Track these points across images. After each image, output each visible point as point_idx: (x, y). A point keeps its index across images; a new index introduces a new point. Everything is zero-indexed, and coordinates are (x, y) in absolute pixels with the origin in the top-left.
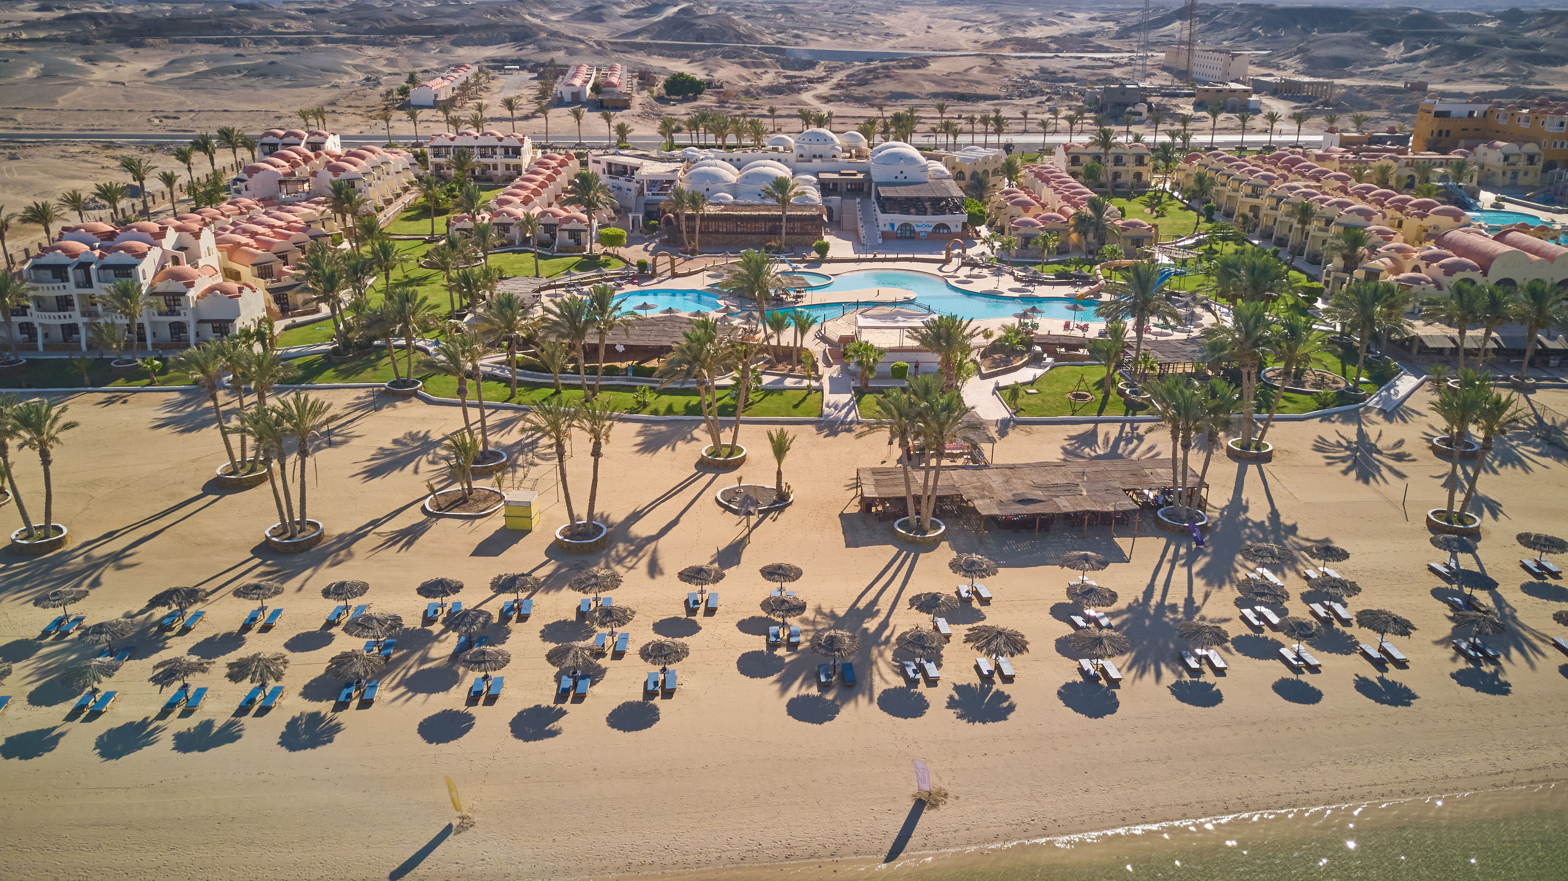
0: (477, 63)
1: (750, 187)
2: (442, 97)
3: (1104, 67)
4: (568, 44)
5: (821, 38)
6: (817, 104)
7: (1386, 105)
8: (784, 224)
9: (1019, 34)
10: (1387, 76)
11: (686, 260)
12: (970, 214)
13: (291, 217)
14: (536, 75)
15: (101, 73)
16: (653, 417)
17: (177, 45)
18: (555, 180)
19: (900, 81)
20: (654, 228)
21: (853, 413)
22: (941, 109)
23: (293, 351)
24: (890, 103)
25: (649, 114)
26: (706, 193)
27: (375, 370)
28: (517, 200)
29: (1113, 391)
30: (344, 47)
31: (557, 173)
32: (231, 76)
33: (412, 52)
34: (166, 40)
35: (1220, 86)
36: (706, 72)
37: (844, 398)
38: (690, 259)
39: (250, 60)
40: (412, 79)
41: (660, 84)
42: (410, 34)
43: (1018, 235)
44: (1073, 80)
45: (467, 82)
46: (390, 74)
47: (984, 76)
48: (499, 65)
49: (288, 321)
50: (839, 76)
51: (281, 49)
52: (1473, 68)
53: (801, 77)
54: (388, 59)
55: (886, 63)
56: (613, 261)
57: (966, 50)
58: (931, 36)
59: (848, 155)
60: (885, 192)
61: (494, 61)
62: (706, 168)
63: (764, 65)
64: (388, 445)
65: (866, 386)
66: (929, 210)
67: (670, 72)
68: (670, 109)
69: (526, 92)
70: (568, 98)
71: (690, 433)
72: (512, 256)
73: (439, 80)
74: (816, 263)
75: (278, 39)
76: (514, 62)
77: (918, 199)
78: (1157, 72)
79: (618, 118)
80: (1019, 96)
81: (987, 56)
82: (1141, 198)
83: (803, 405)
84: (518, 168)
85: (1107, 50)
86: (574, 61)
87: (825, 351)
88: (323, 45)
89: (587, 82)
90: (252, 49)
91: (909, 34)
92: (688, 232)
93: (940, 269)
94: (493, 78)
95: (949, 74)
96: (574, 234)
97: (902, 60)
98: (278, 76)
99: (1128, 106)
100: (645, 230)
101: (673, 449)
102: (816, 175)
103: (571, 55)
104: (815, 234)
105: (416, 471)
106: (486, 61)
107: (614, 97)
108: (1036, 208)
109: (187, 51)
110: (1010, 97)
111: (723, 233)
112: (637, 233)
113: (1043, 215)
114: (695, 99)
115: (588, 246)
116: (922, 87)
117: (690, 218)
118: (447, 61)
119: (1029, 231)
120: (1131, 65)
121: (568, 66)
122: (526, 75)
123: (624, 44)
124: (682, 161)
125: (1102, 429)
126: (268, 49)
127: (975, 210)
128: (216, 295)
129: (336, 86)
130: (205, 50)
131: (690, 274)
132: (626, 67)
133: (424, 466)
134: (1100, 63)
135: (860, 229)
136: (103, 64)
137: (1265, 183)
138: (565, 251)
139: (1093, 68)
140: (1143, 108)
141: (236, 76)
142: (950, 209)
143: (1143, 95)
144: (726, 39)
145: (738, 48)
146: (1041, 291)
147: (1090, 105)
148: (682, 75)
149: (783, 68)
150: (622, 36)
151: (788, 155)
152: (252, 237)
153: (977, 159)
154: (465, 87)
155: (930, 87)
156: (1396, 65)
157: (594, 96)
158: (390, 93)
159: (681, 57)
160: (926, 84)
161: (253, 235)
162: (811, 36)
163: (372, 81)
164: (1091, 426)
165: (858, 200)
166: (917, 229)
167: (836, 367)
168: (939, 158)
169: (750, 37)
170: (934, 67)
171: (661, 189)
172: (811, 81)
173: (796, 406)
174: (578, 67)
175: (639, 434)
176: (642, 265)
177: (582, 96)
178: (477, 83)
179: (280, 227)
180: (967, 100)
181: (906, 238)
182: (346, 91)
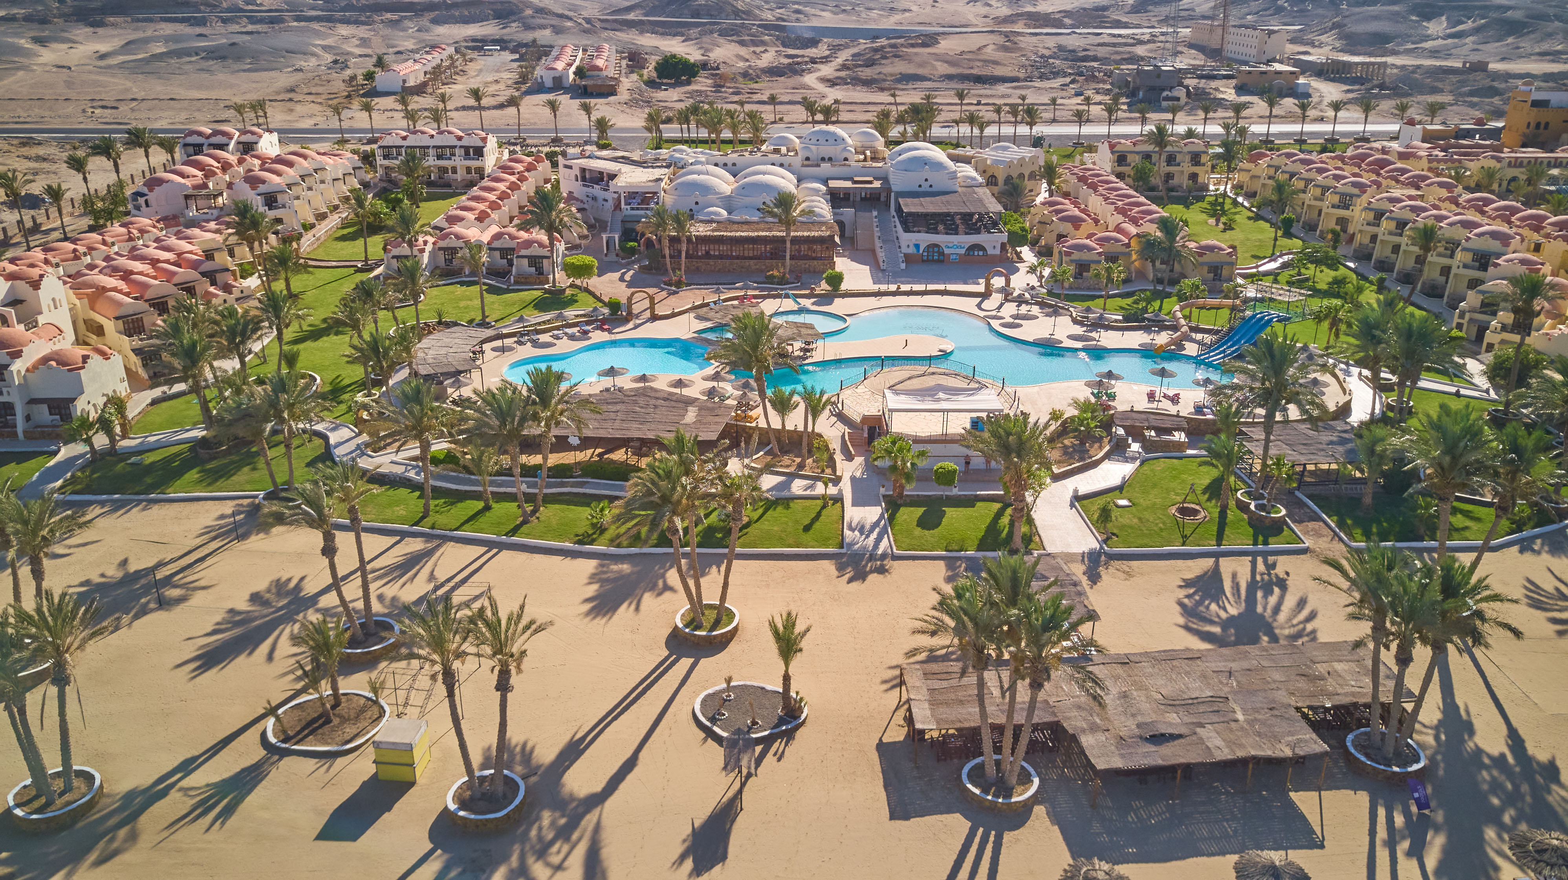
0: (456, 42)
1: (748, 200)
2: (411, 83)
3: (1126, 45)
4: (555, 21)
5: (823, 14)
6: (821, 88)
7: (1449, 88)
8: (788, 245)
9: (1029, 9)
10: (1434, 53)
11: (670, 294)
12: (1009, 232)
13: (184, 245)
14: (517, 56)
15: (48, 55)
16: (613, 550)
17: (140, 24)
18: (519, 188)
19: (910, 61)
20: (633, 251)
21: (885, 540)
22: (961, 96)
23: (152, 439)
24: (900, 86)
25: (637, 100)
26: (694, 207)
27: (254, 469)
28: (470, 216)
29: (1232, 503)
30: (316, 26)
31: (522, 179)
32: (188, 59)
33: (388, 31)
34: (129, 19)
35: (1263, 68)
36: (702, 51)
37: (872, 514)
38: (675, 293)
39: (213, 40)
40: (380, 63)
41: (652, 66)
42: (388, 11)
43: (1072, 261)
44: (1095, 59)
45: (439, 66)
46: (360, 56)
47: (1000, 55)
48: (479, 45)
49: (157, 392)
50: (844, 56)
51: (250, 28)
52: (1526, 44)
53: (803, 56)
54: (361, 39)
55: (893, 41)
56: (582, 296)
57: (977, 25)
58: (938, 10)
59: (862, 157)
60: (910, 206)
61: (474, 40)
62: (695, 176)
63: (763, 43)
64: (243, 605)
65: (901, 495)
66: (961, 228)
67: (663, 52)
68: (661, 95)
69: (506, 75)
70: (549, 83)
71: (663, 576)
72: (459, 290)
73: (410, 63)
74: (827, 299)
75: (248, 17)
76: (495, 42)
77: (948, 214)
78: (1185, 49)
79: (602, 108)
80: (1040, 77)
81: (1000, 33)
82: (1200, 204)
83: (817, 525)
84: (480, 171)
85: (1126, 26)
86: (560, 41)
87: (843, 436)
88: (295, 24)
89: (570, 65)
90: (219, 27)
91: (914, 8)
92: (671, 257)
93: (979, 306)
94: (471, 60)
95: (962, 53)
96: (535, 261)
97: (910, 38)
98: (238, 58)
99: (1164, 90)
100: (622, 254)
101: (637, 609)
102: (825, 182)
103: (557, 33)
104: (825, 258)
105: (270, 657)
106: (466, 41)
107: (599, 82)
108: (1088, 226)
109: (149, 31)
110: (1029, 79)
111: (715, 257)
112: (612, 257)
113: (1100, 235)
114: (689, 83)
115: (551, 276)
116: (934, 68)
117: (674, 240)
118: (424, 40)
119: (1085, 256)
120: (1154, 42)
121: (552, 47)
122: (507, 56)
123: (615, 21)
124: (668, 167)
125: (1227, 566)
126: (235, 28)
127: (1016, 228)
128: (50, 368)
129: (300, 70)
130: (168, 29)
131: (674, 315)
132: (614, 47)
133: (285, 647)
134: (1120, 40)
135: (878, 250)
136: (54, 46)
137: (1356, 191)
138: (524, 282)
139: (1114, 45)
140: (1181, 93)
141: (193, 59)
142: (985, 227)
143: (1178, 75)
144: (723, 15)
145: (736, 25)
146: (1108, 339)
147: (1120, 88)
148: (674, 56)
149: (784, 46)
150: (613, 13)
151: (791, 159)
152: (123, 278)
153: (1011, 162)
154: (437, 72)
155: (943, 69)
156: (1440, 42)
157: (578, 81)
158: (353, 78)
159: (674, 35)
160: (938, 64)
161: (127, 275)
162: (813, 11)
163: (339, 64)
164: (1210, 562)
165: (875, 213)
166: (947, 251)
167: (859, 460)
168: (967, 160)
169: (748, 13)
170: (945, 45)
171: (642, 202)
172: (813, 61)
173: (807, 528)
174: (563, 47)
175: (593, 578)
176: (614, 306)
177: (564, 81)
178: (452, 65)
179: (167, 262)
180: (984, 83)
181: (933, 261)
182: (310, 75)
